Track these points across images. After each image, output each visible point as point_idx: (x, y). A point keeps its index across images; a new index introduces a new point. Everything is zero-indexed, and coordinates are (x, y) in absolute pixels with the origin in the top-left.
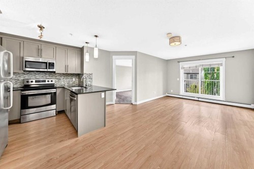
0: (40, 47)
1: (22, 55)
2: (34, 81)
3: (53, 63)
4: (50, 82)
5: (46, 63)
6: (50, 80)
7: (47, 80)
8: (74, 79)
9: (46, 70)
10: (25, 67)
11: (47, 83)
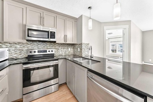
0: (42, 15)
1: (24, 23)
2: (37, 51)
3: (54, 32)
4: (51, 53)
5: (48, 32)
6: (50, 50)
7: (48, 50)
8: (69, 49)
9: (47, 40)
10: (28, 36)
11: (48, 53)
